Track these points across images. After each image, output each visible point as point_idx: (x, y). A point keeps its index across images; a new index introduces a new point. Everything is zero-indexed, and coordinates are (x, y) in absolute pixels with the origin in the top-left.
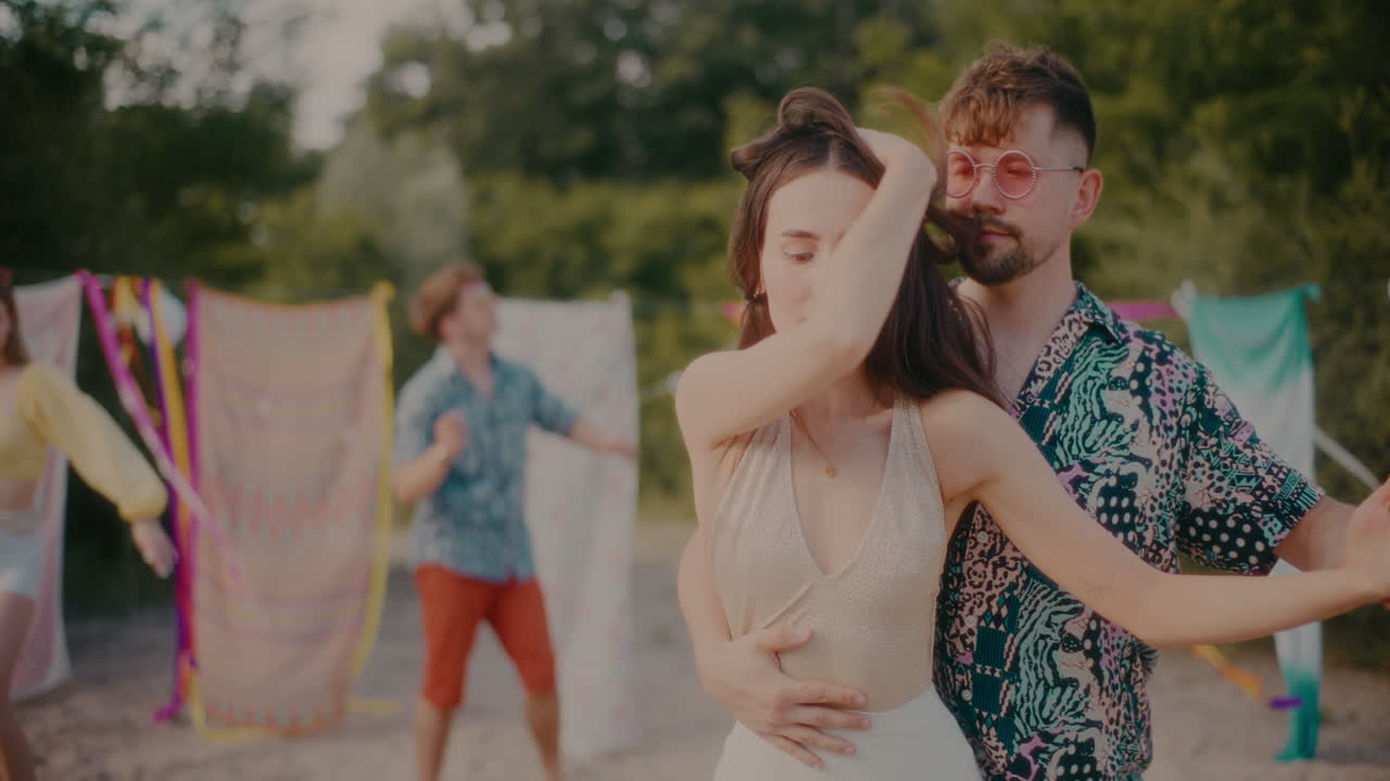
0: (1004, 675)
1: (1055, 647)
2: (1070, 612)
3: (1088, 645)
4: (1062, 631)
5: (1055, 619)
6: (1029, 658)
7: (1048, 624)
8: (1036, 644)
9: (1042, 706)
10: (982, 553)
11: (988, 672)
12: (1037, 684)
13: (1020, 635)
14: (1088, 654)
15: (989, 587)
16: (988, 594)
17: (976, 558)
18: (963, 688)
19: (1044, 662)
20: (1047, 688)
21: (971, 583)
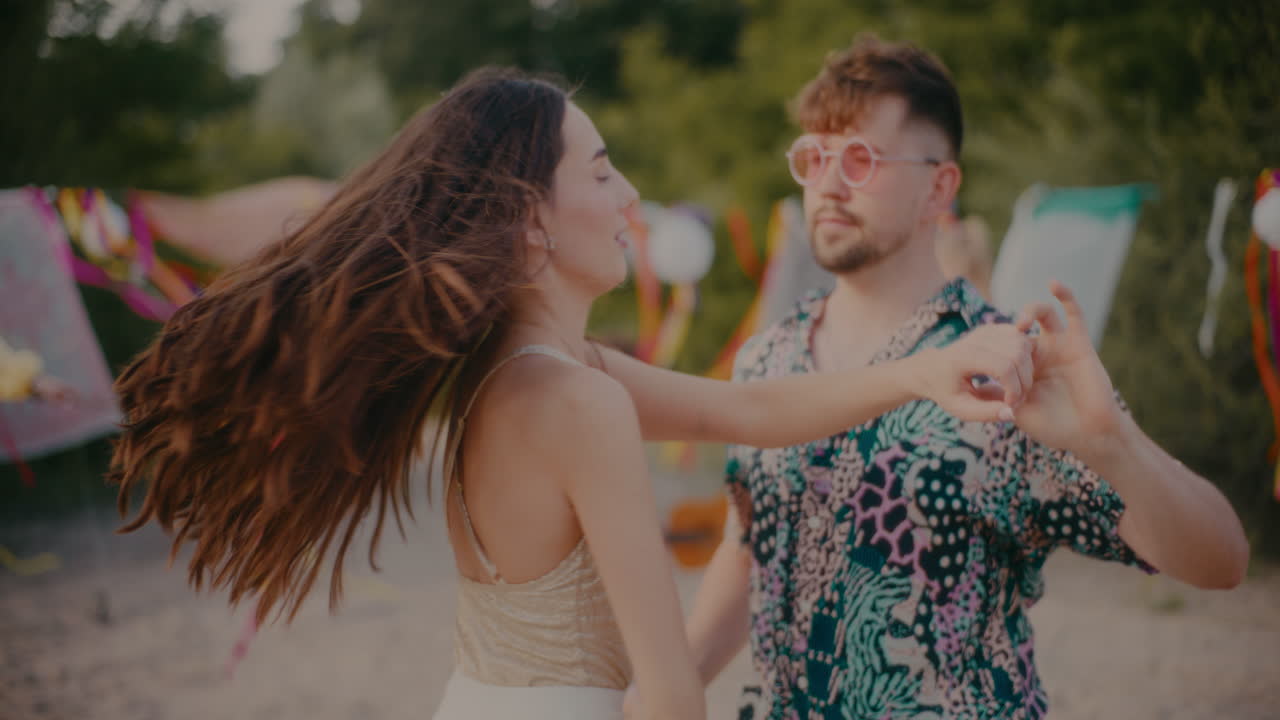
0: (835, 662)
1: (882, 632)
2: (897, 596)
3: (919, 630)
4: (888, 617)
5: (881, 604)
6: (855, 644)
7: (874, 609)
8: (862, 630)
9: (869, 693)
10: (815, 540)
11: (820, 658)
12: (864, 673)
13: (847, 619)
14: (921, 640)
15: (823, 572)
16: (821, 579)
17: (811, 544)
18: (799, 675)
19: (872, 649)
20: (875, 675)
21: (807, 570)
